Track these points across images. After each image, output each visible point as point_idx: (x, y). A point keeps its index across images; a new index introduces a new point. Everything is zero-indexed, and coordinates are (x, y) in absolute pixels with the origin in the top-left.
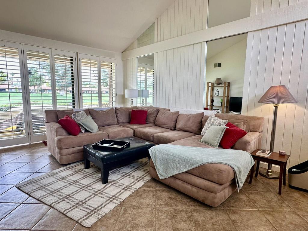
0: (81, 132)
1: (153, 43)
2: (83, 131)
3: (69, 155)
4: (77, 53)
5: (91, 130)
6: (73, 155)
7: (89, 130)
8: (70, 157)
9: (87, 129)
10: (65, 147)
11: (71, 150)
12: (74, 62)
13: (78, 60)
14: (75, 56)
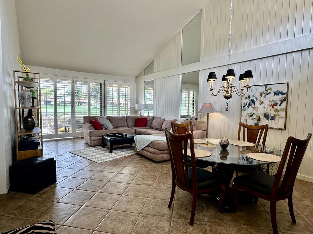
0: (103, 129)
1: (154, 73)
2: (104, 129)
3: (95, 140)
4: (104, 80)
5: (108, 128)
6: (97, 141)
7: (107, 128)
8: (96, 141)
9: (106, 127)
10: (93, 136)
11: (96, 138)
12: (102, 86)
13: (105, 84)
14: (103, 83)
